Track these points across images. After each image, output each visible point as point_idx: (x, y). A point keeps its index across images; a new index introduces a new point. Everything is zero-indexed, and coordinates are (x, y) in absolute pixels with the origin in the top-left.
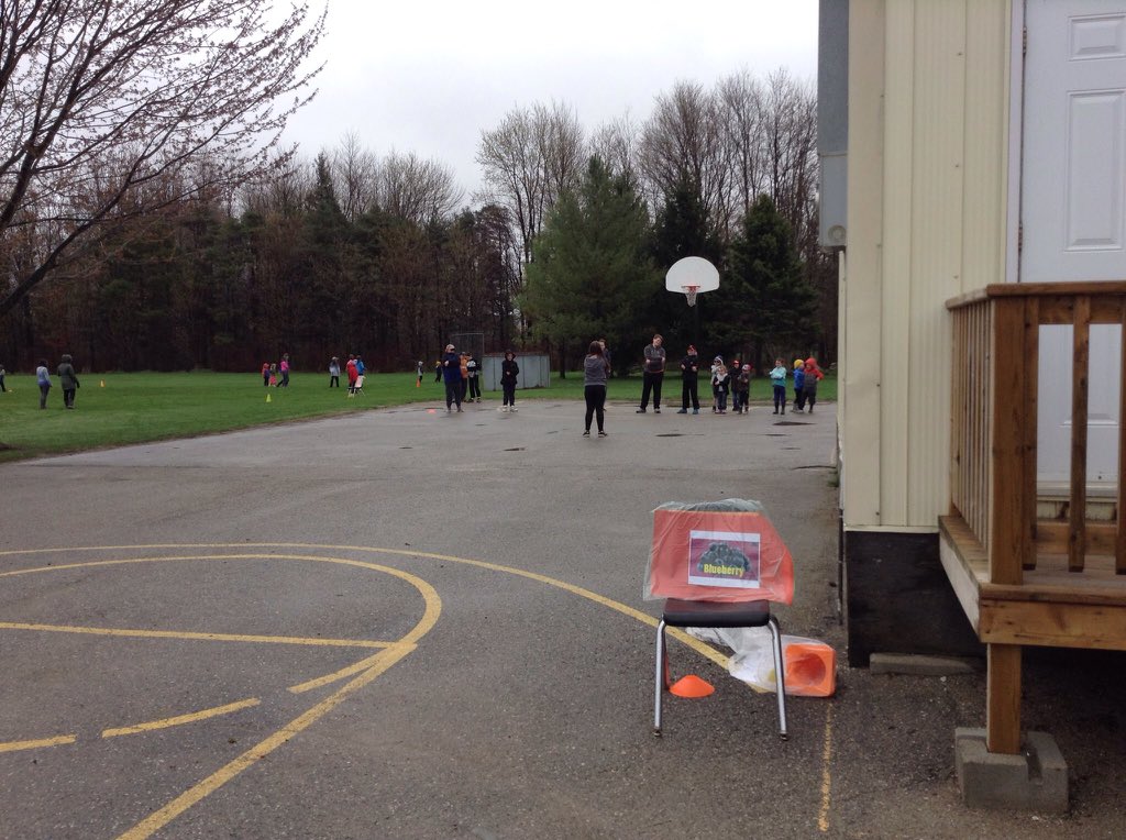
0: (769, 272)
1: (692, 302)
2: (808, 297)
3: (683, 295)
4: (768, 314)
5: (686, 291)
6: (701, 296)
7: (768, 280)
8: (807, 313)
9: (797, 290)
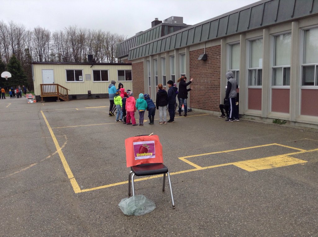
0: (16, 71)
1: (7, 79)
2: (25, 77)
3: (5, 78)
4: (17, 80)
5: (5, 77)
6: (8, 78)
7: (16, 73)
8: (26, 80)
9: (23, 75)
